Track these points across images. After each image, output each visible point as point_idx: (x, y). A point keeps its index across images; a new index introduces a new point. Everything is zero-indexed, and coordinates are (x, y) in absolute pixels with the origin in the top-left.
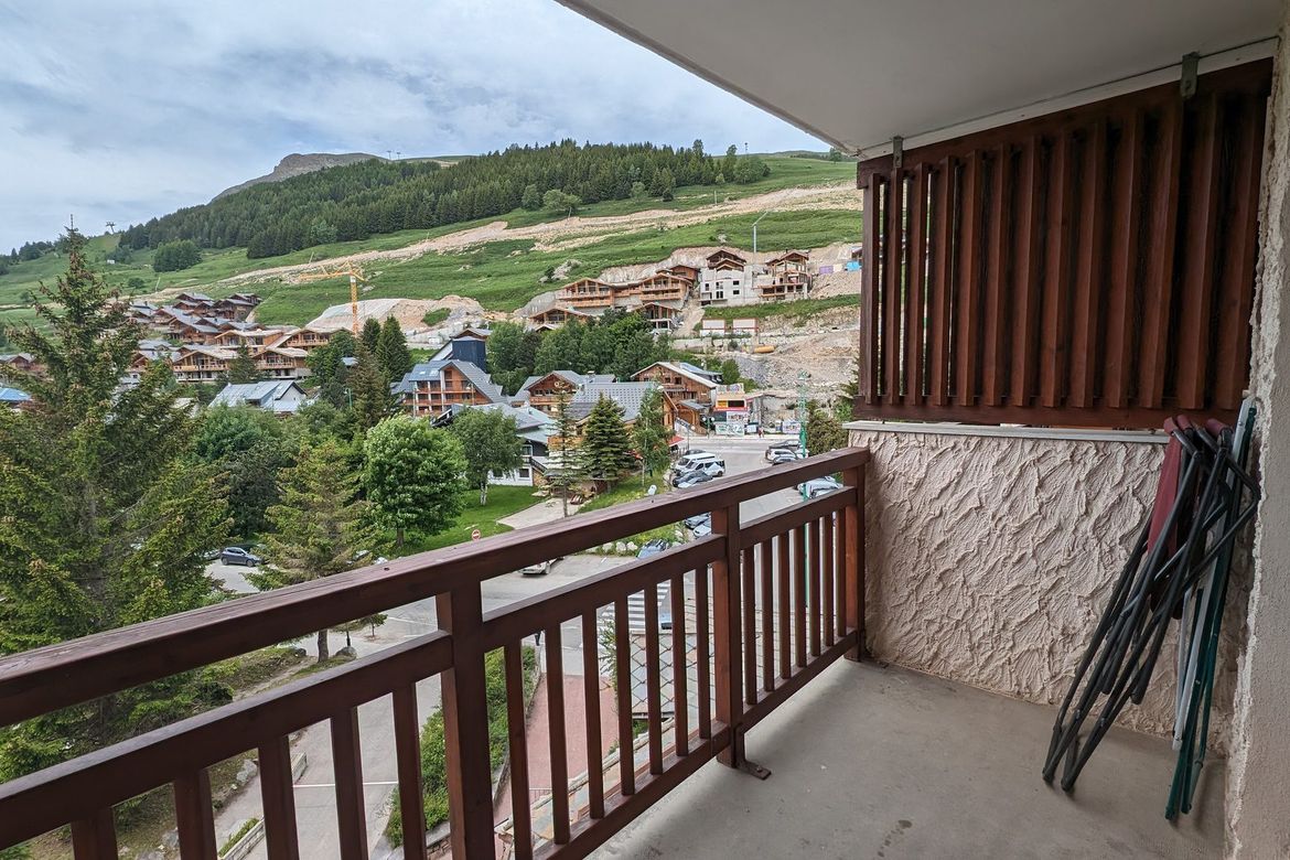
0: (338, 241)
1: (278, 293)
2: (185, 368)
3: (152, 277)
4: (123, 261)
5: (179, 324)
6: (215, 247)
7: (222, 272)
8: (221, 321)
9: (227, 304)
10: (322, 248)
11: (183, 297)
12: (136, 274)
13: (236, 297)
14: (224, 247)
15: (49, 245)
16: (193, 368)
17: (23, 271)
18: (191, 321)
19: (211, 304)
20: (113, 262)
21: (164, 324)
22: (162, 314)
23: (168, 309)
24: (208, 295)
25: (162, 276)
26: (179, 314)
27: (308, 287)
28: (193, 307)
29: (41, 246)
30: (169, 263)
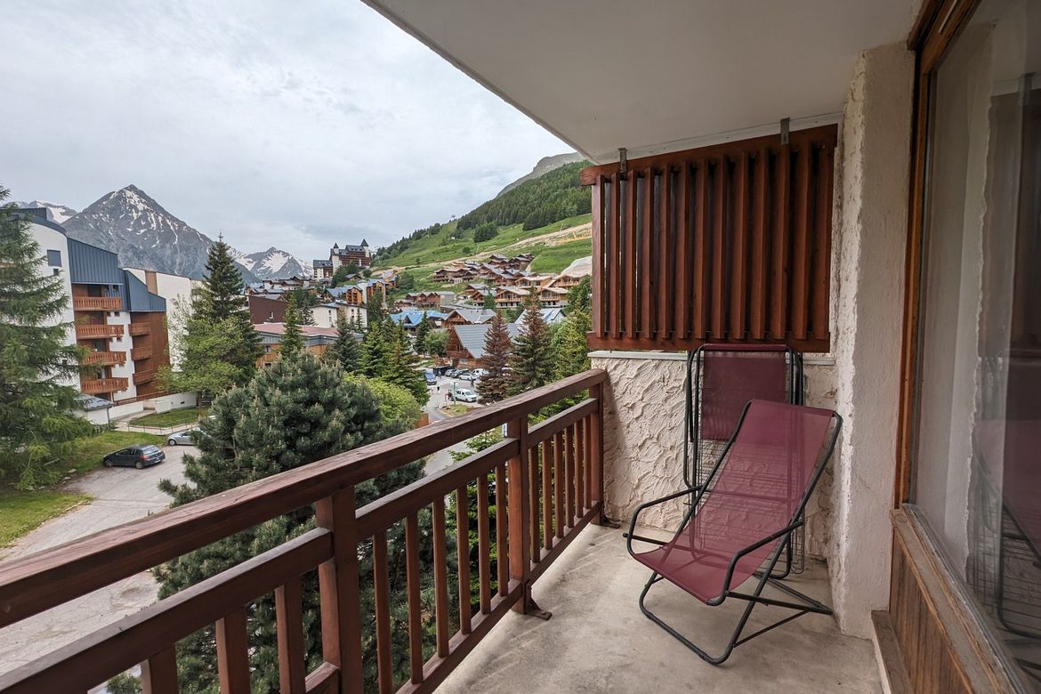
0: (578, 214)
1: (544, 252)
2: (500, 300)
3: (473, 246)
4: (459, 237)
5: (493, 274)
6: (505, 225)
7: (509, 240)
8: (515, 272)
9: (517, 260)
10: (568, 220)
11: (493, 257)
12: (467, 245)
13: (521, 256)
14: (509, 224)
15: (424, 231)
16: (504, 300)
17: (414, 247)
18: (499, 272)
19: (507, 261)
20: (453, 238)
21: (484, 274)
22: (484, 268)
23: (486, 265)
24: (505, 255)
25: (479, 245)
26: (492, 267)
27: (561, 247)
28: (498, 263)
29: (422, 231)
30: (483, 237)
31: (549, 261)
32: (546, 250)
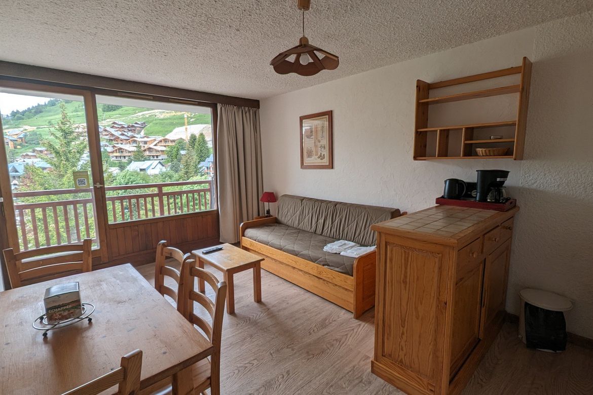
1: (154, 122)
2: (115, 154)
3: (102, 114)
5: (112, 135)
7: (130, 112)
8: (130, 134)
9: (133, 126)
11: (114, 123)
13: (136, 123)
16: (118, 154)
18: (117, 134)
19: (126, 126)
21: (106, 135)
22: (106, 130)
24: (125, 122)
25: (106, 114)
26: (113, 131)
28: (119, 128)
30: (109, 108)
31: (157, 128)
32: (156, 120)
